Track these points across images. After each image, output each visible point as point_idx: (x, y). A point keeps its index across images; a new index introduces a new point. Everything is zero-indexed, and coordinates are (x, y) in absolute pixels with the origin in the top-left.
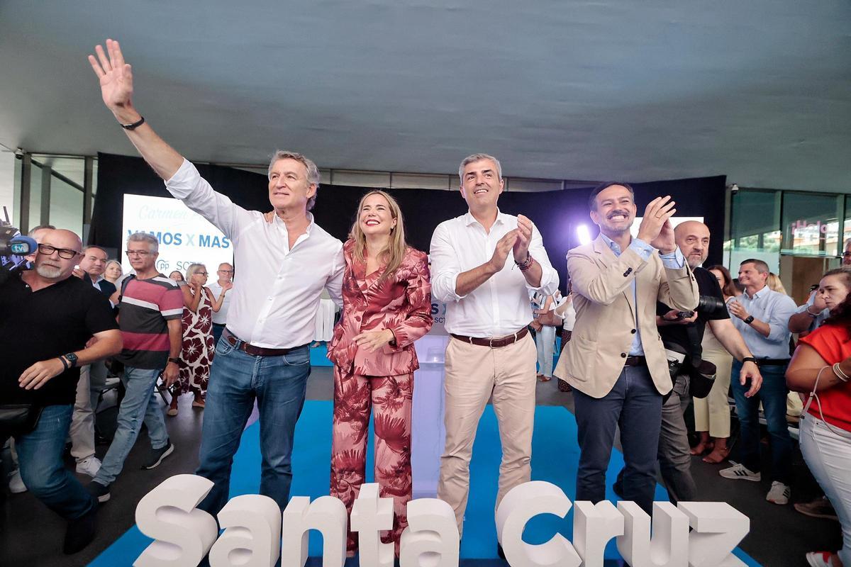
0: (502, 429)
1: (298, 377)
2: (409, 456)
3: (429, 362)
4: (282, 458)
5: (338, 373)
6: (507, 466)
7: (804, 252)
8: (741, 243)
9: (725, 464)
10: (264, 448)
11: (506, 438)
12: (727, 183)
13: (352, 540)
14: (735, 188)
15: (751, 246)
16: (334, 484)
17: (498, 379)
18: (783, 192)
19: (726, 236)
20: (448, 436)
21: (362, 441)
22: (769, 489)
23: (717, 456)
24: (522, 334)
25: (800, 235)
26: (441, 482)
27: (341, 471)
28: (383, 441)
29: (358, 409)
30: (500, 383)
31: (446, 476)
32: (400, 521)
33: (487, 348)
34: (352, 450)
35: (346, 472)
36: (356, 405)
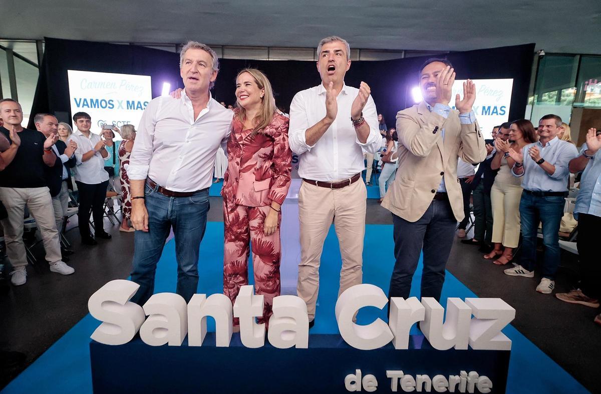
0: (342, 246)
1: (201, 212)
2: (277, 268)
3: (291, 198)
4: (191, 266)
5: (225, 208)
6: (346, 271)
7: (593, 105)
8: (544, 98)
9: (510, 265)
10: (179, 260)
11: (344, 253)
12: (536, 50)
14: (543, 53)
15: (551, 100)
16: (226, 283)
17: (337, 212)
18: (581, 55)
19: (531, 92)
20: (303, 251)
21: (245, 254)
23: (504, 260)
24: (355, 178)
25: (592, 90)
26: (299, 282)
27: (230, 275)
28: (258, 256)
29: (241, 233)
30: (338, 214)
31: (302, 278)
33: (329, 190)
34: (237, 261)
35: (234, 276)
36: (239, 231)
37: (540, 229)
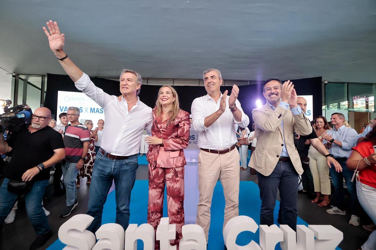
0: (225, 192)
1: (133, 169)
2: (182, 205)
3: (191, 162)
4: (125, 206)
6: (228, 209)
7: (359, 110)
8: (330, 107)
9: (329, 207)
10: (117, 202)
11: (227, 196)
12: (323, 80)
13: (157, 244)
14: (326, 82)
15: (334, 108)
16: (149, 218)
17: (223, 169)
18: (348, 83)
19: (323, 104)
20: (201, 195)
21: (162, 198)
22: (350, 218)
23: (325, 203)
24: (232, 148)
25: (357, 102)
26: (198, 216)
27: (152, 212)
28: (171, 198)
29: (160, 183)
30: (223, 170)
31: (200, 214)
32: (179, 236)
33: (217, 155)
34: (157, 202)
35: (155, 213)
36: (158, 182)
37: (344, 182)
